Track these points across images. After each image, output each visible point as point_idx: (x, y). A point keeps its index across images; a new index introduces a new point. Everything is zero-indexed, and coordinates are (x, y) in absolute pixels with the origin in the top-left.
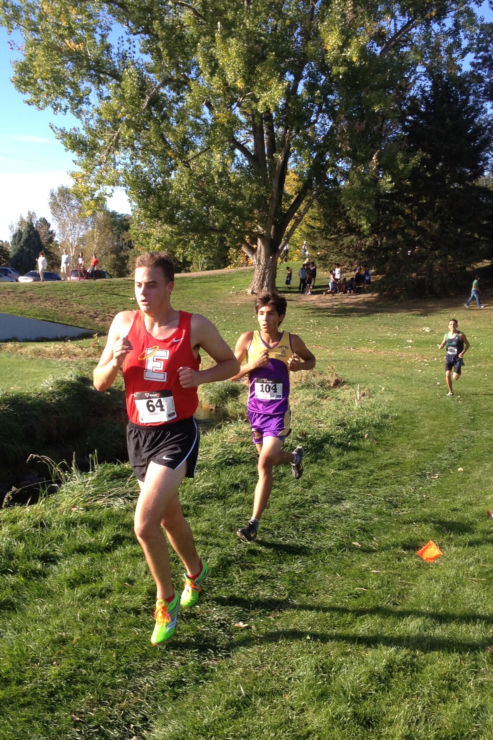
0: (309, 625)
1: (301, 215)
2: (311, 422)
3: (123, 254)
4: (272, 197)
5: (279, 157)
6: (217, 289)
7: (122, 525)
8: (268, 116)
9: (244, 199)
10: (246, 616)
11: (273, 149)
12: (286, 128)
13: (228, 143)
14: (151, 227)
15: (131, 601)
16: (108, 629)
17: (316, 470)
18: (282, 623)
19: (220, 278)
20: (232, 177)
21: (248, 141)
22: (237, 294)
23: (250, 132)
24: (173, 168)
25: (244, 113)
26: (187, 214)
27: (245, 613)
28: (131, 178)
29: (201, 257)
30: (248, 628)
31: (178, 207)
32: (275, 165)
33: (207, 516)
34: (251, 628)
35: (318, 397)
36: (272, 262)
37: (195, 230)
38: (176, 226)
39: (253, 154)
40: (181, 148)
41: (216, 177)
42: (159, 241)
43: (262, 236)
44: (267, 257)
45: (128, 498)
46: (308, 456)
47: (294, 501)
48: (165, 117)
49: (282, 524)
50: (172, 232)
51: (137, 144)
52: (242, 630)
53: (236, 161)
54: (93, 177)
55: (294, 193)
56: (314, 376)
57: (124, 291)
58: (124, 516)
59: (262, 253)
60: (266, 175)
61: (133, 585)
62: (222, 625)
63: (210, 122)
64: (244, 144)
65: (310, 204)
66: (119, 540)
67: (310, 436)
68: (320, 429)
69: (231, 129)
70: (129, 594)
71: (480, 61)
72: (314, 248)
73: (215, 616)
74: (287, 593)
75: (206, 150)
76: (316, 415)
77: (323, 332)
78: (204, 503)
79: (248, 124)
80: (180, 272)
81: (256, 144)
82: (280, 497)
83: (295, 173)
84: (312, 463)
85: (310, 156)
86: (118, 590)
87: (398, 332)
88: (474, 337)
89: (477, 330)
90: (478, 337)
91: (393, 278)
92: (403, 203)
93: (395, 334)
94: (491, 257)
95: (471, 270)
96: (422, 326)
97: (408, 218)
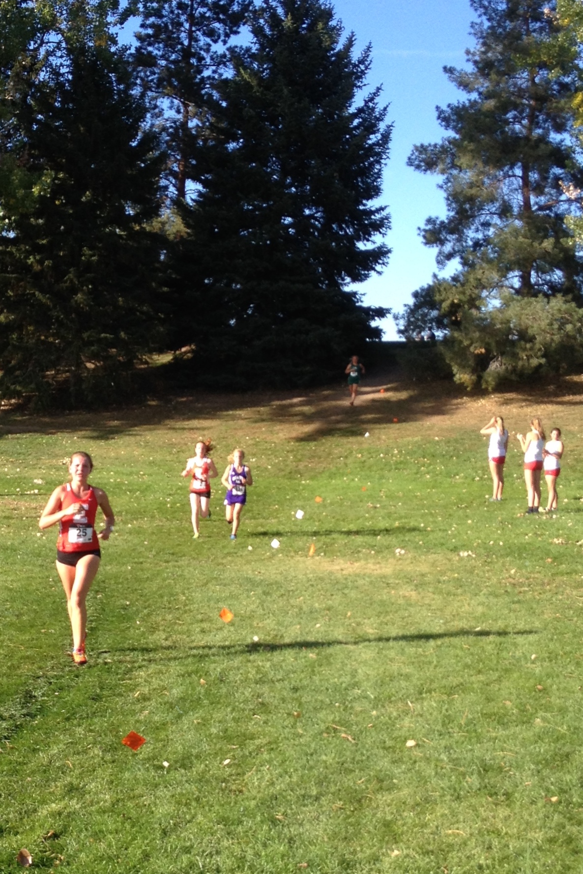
71: (150, 31)
87: (24, 465)
88: (144, 475)
89: (150, 463)
90: (150, 475)
91: (17, 376)
92: (28, 254)
93: (18, 470)
94: (173, 346)
95: (143, 366)
96: (63, 457)
97: (37, 279)
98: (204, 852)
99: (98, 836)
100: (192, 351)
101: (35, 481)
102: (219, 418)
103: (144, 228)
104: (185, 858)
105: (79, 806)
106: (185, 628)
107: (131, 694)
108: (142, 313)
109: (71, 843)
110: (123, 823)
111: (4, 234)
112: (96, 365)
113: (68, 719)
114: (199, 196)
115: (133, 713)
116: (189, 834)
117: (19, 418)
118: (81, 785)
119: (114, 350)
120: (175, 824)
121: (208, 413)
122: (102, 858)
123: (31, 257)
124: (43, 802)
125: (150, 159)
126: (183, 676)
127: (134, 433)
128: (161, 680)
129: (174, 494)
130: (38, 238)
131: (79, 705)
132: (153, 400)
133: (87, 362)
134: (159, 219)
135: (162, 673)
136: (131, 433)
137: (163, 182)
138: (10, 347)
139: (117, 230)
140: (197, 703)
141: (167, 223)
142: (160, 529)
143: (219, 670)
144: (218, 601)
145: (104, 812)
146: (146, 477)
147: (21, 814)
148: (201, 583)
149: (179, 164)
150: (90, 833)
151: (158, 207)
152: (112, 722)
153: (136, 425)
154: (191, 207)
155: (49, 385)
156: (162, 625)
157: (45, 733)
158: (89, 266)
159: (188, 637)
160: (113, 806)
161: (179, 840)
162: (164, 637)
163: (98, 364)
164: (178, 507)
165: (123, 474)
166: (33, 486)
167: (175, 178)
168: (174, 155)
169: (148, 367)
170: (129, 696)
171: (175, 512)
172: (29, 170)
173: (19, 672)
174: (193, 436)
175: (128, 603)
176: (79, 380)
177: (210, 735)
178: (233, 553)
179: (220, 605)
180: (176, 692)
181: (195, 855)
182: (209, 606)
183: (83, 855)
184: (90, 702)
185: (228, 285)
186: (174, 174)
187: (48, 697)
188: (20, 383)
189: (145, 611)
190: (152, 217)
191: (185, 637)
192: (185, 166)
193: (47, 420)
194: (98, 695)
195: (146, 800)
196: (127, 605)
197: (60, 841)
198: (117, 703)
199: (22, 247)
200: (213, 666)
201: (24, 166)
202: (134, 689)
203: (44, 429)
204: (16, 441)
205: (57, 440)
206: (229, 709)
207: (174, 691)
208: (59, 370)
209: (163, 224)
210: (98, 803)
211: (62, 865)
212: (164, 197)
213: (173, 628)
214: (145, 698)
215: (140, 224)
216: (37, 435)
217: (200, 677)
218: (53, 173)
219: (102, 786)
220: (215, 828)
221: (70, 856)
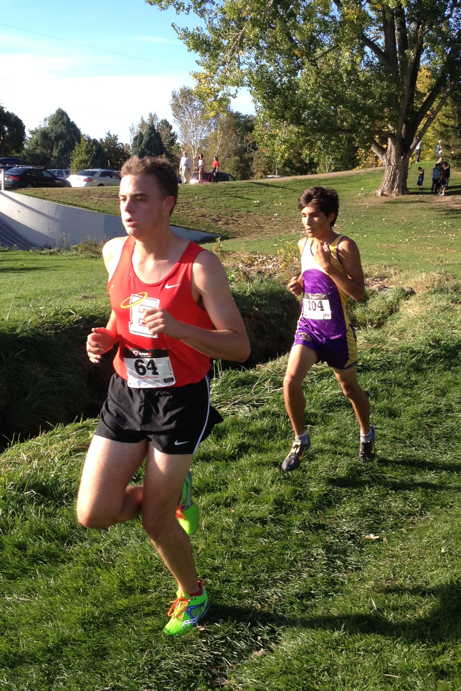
0: (444, 538)
1: (434, 113)
2: (444, 328)
3: (246, 156)
4: (403, 96)
5: (411, 54)
6: (345, 190)
7: (247, 432)
8: (399, 12)
9: (374, 98)
10: (377, 528)
11: (404, 45)
12: (419, 24)
13: (357, 40)
14: (276, 127)
15: (257, 511)
16: (233, 539)
17: (450, 378)
18: (415, 535)
19: (349, 179)
20: (361, 76)
21: (378, 38)
22: (366, 195)
23: (381, 29)
24: (300, 67)
25: (374, 9)
26: (314, 114)
27: (376, 525)
28: (256, 78)
29: (328, 158)
30: (378, 540)
31: (305, 107)
32: (407, 62)
33: (335, 424)
34: (382, 540)
35: (452, 302)
36: (403, 162)
37: (322, 131)
38: (302, 127)
39: (383, 51)
40: (308, 47)
41: (345, 76)
42: (284, 142)
43: (392, 136)
44: (398, 157)
45: (254, 406)
46: (441, 363)
47: (427, 410)
48: (292, 15)
49: (414, 434)
50: (298, 132)
51: (262, 43)
52: (373, 542)
53: (365, 58)
54: (216, 78)
55: (426, 90)
56: (448, 280)
57: (247, 193)
58: (249, 424)
59: (393, 153)
60: (397, 72)
61: (259, 494)
62: (352, 537)
63: (338, 19)
64: (374, 41)
65: (443, 102)
66: (245, 448)
67: (443, 342)
68: (454, 335)
69: (361, 25)
70: (255, 504)
72: (447, 147)
73: (345, 528)
74: (420, 505)
75: (334, 48)
76: (450, 320)
77: (458, 235)
78: (333, 411)
79: (378, 20)
80: (306, 174)
81: (386, 40)
82: (412, 406)
83: (428, 69)
84: (445, 370)
85: (444, 52)
86: (243, 499)
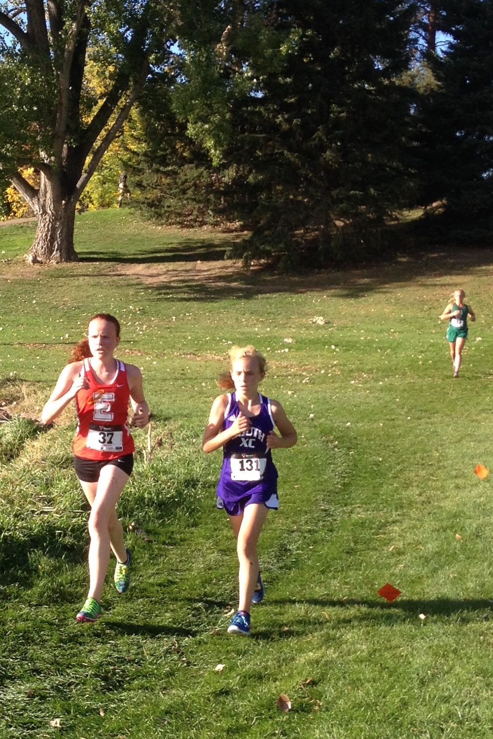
21: (19, 11)
22: (8, 263)
36: (66, 209)
39: (25, 30)
43: (47, 167)
44: (56, 201)
59: (49, 195)
64: (13, 16)
81: (30, 17)
87: (274, 324)
88: (395, 332)
89: (401, 320)
90: (400, 332)
91: (267, 236)
92: (276, 112)
93: (268, 329)
94: (423, 201)
95: (393, 223)
96: (313, 315)
97: (286, 137)
98: (462, 702)
99: (356, 684)
100: (443, 206)
101: (286, 340)
102: (472, 274)
103: (394, 83)
104: (444, 707)
105: (337, 655)
106: (439, 484)
107: (385, 548)
108: (391, 168)
109: (329, 690)
110: (380, 672)
111: (252, 94)
112: (345, 223)
113: (323, 572)
114: (449, 47)
115: (388, 566)
116: (446, 685)
117: (268, 278)
118: (338, 636)
119: (363, 207)
120: (433, 675)
121: (461, 268)
122: (360, 705)
123: (279, 116)
124: (301, 651)
125: (400, 12)
126: (438, 531)
127: (384, 290)
128: (416, 535)
129: (426, 351)
130: (286, 97)
131: (334, 559)
132: (404, 257)
133: (336, 220)
134: (409, 72)
135: (417, 528)
136: (381, 290)
137: (413, 35)
138: (259, 208)
139: (366, 86)
140: (452, 557)
141: (417, 76)
142: (412, 386)
143: (475, 525)
144: (473, 457)
145: (362, 662)
146: (396, 335)
147: (279, 661)
148: (455, 440)
149: (429, 16)
150: (347, 682)
151: (408, 60)
152: (367, 575)
153: (386, 283)
154: (442, 59)
155: (298, 244)
156: (416, 481)
157: (301, 585)
158: (338, 124)
159: (442, 492)
160: (370, 656)
161: (437, 690)
162: (418, 492)
163: (348, 222)
164: (430, 364)
165: (374, 331)
166: (283, 345)
167: (424, 30)
168: (423, 7)
169: (399, 224)
170: (383, 550)
171: (427, 369)
172: (277, 29)
173: (273, 526)
174: (445, 293)
175: (380, 459)
176: (327, 237)
177: (467, 589)
178: (487, 409)
179: (475, 461)
180: (432, 547)
181: (454, 705)
182: (463, 462)
183: (341, 702)
184: (344, 556)
185: (481, 137)
186: (424, 27)
187: (302, 550)
188: (269, 243)
189: (398, 468)
190: (402, 71)
191: (439, 493)
192: (435, 18)
193: (296, 279)
194: (352, 549)
195: (404, 651)
196: (380, 462)
197: (319, 688)
198: (371, 557)
199: (271, 107)
200: (468, 521)
201: (272, 25)
202: (388, 543)
203: (293, 288)
204: (265, 301)
205: (306, 299)
206: (486, 564)
207: (429, 545)
208: (308, 229)
209: (413, 77)
210: (355, 652)
211: (321, 711)
212: (414, 50)
213: (426, 485)
214: (400, 553)
215: (389, 79)
216: (287, 294)
217: (456, 532)
218: (300, 31)
219: (358, 636)
220: (474, 679)
221: (328, 703)
